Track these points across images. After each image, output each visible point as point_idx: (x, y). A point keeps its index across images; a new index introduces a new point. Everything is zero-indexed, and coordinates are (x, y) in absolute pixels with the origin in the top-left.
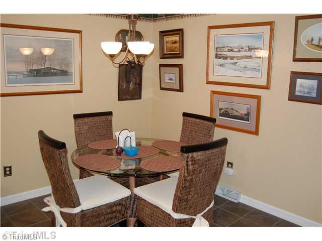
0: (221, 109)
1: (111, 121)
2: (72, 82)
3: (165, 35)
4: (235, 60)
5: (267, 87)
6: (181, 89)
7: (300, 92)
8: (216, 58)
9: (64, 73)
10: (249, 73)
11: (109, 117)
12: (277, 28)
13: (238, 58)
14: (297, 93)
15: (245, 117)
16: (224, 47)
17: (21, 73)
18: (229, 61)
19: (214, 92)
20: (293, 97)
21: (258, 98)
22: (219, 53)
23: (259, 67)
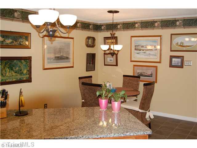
0: (138, 73)
1: (92, 80)
2: (70, 62)
3: (106, 39)
4: (145, 51)
5: (160, 62)
6: (117, 65)
7: (174, 63)
8: (135, 50)
9: (67, 58)
10: (151, 57)
11: (91, 78)
12: (163, 38)
13: (146, 50)
14: (173, 64)
15: (150, 76)
16: (139, 45)
17: (52, 58)
18: (142, 51)
19: (135, 66)
20: (171, 66)
21: (156, 67)
22: (137, 48)
23: (156, 54)
